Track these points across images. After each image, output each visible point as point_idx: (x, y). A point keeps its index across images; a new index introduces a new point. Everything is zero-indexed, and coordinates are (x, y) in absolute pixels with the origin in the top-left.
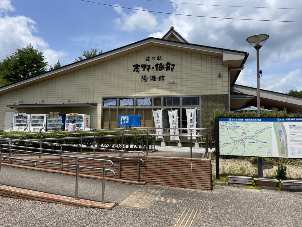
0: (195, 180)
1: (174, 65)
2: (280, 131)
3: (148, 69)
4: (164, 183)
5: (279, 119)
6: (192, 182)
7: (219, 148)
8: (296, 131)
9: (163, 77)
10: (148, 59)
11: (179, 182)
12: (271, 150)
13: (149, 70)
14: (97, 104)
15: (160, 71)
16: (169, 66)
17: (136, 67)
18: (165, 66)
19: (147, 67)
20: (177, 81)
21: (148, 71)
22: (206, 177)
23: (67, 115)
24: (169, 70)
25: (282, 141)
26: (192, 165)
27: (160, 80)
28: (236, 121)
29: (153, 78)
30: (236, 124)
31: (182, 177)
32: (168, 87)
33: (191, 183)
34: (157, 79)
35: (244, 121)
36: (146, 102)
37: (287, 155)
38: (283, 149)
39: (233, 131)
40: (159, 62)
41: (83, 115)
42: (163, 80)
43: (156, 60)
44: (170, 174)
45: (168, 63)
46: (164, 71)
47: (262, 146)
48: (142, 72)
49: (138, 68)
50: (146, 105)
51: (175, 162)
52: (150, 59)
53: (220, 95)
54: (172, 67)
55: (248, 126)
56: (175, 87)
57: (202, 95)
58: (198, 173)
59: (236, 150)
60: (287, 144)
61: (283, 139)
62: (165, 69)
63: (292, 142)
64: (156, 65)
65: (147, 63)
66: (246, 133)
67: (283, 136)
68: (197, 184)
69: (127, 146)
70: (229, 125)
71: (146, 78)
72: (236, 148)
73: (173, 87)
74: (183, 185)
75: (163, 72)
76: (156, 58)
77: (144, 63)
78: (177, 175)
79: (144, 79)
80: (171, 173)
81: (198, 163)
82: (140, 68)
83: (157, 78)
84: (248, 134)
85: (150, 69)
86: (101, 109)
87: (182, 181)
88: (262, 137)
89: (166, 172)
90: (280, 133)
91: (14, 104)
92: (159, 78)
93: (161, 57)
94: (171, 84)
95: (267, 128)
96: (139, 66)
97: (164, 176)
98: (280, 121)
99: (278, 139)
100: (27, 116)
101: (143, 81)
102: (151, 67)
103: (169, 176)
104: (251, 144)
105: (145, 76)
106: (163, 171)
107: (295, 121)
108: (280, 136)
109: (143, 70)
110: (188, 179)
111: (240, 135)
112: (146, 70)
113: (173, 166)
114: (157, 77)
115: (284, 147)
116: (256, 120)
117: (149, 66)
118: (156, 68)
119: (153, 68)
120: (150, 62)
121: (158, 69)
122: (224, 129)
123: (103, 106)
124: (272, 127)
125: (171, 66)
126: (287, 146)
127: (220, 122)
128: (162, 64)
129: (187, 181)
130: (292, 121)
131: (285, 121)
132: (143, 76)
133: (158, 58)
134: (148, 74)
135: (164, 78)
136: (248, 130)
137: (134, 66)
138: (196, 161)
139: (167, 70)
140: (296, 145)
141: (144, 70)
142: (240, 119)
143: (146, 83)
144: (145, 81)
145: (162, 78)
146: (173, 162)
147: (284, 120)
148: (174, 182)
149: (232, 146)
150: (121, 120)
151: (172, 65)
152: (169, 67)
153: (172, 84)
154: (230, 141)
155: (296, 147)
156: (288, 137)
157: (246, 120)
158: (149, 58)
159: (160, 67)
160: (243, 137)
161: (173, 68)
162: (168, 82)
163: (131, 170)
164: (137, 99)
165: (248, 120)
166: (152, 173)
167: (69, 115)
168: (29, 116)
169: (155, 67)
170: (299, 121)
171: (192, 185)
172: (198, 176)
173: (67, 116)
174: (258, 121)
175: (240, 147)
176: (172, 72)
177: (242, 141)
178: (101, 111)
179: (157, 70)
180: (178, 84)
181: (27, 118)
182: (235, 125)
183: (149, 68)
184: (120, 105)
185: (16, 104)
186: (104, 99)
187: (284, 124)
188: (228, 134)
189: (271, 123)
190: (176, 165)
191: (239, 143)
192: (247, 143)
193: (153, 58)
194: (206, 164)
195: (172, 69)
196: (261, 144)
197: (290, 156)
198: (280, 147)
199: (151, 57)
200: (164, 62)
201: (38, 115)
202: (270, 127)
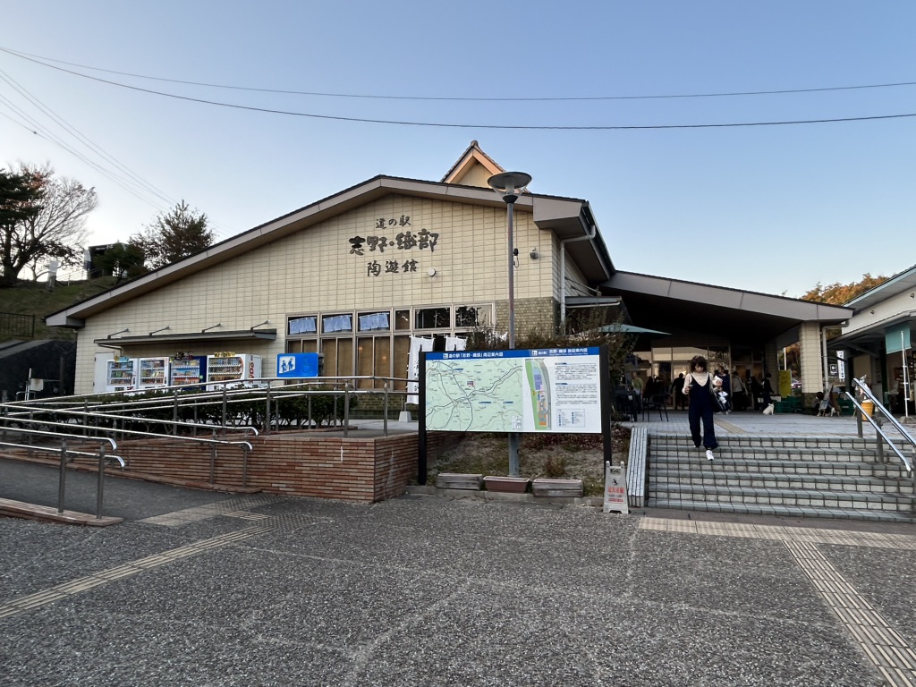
0: (347, 481)
1: (436, 236)
2: (538, 377)
3: (381, 247)
4: (293, 490)
5: (535, 352)
6: (343, 485)
7: (425, 417)
8: (568, 375)
9: (413, 263)
10: (381, 225)
11: (319, 487)
12: (520, 417)
13: (384, 248)
14: (276, 330)
15: (408, 250)
16: (427, 237)
17: (357, 242)
18: (418, 239)
19: (380, 242)
20: (445, 271)
21: (382, 251)
22: (367, 475)
23: (209, 357)
24: (426, 247)
25: (541, 398)
26: (342, 451)
27: (406, 270)
28: (456, 358)
29: (393, 267)
30: (456, 364)
31: (323, 476)
32: (424, 286)
33: (341, 489)
34: (401, 269)
35: (471, 357)
36: (378, 320)
37: (550, 426)
38: (543, 416)
39: (452, 379)
40: (404, 230)
41: (243, 357)
42: (414, 269)
43: (398, 224)
44: (304, 472)
45: (424, 232)
46: (416, 248)
47: (504, 410)
48: (369, 255)
49: (361, 246)
50: (379, 329)
51: (313, 447)
52: (386, 223)
53: (536, 299)
54: (432, 239)
55: (478, 369)
56: (439, 285)
57: (497, 303)
58: (353, 466)
59: (456, 419)
60: (550, 404)
61: (545, 394)
62: (418, 243)
63: (560, 400)
64: (399, 237)
65: (379, 233)
66: (476, 383)
67: (543, 387)
68: (350, 489)
69: (285, 422)
70: (444, 368)
71: (378, 268)
72: (456, 414)
73: (435, 285)
74: (327, 492)
75: (414, 253)
76: (398, 220)
77: (371, 235)
78: (315, 472)
79: (374, 268)
80: (306, 468)
81: (353, 448)
82: (364, 245)
83: (400, 266)
84: (478, 386)
85: (386, 245)
86: (283, 340)
87: (323, 484)
88: (504, 391)
89: (296, 468)
90: (538, 380)
91: (109, 337)
92: (406, 266)
93: (408, 218)
94: (430, 279)
95: (513, 371)
96: (363, 240)
97: (293, 475)
98: (539, 356)
99: (533, 393)
100: (132, 362)
101: (371, 274)
102: (387, 242)
103: (301, 475)
104: (483, 405)
105: (375, 262)
106: (291, 466)
107: (567, 354)
108: (538, 387)
109: (371, 250)
110: (334, 481)
111: (464, 388)
112: (378, 248)
113: (309, 454)
114: (401, 263)
115: (544, 409)
116: (493, 354)
117: (384, 239)
118: (399, 244)
119: (392, 244)
120: (385, 230)
121: (403, 245)
122: (434, 375)
123: (289, 333)
124: (524, 368)
125: (430, 238)
126: (550, 408)
127: (427, 362)
128: (412, 235)
129: (333, 484)
130: (561, 355)
131: (548, 355)
132: (370, 264)
133: (402, 221)
134: (381, 258)
135: (416, 265)
136: (480, 376)
137: (351, 240)
138: (348, 444)
139: (421, 249)
140: (569, 406)
141: (373, 249)
142: (464, 355)
143: (376, 278)
144: (376, 275)
145: (410, 266)
146: (308, 447)
147: (545, 353)
148: (310, 487)
149: (449, 410)
150: (281, 364)
151: (432, 235)
152: (428, 240)
153: (434, 278)
154: (445, 401)
155: (568, 409)
156: (553, 387)
157: (475, 355)
158: (382, 221)
159: (406, 242)
160: (468, 392)
161: (435, 243)
162: (424, 275)
163: (235, 466)
164: (359, 315)
165: (479, 355)
166: (273, 470)
167: (213, 356)
168: (135, 360)
169: (396, 242)
170: (573, 354)
171: (343, 493)
172: (353, 472)
173: (210, 359)
174: (497, 357)
175: (464, 412)
176: (432, 250)
177: (467, 401)
178: (284, 345)
179: (400, 248)
180: (445, 279)
181: (132, 367)
182: (455, 367)
183: (384, 244)
184: (323, 332)
185: (112, 337)
186: (290, 319)
187: (544, 361)
188: (441, 386)
189: (522, 360)
190: (314, 453)
191: (462, 405)
192: (476, 404)
193: (391, 222)
194: (367, 448)
195: (433, 244)
196: (502, 405)
197: (556, 429)
198: (538, 410)
199: (388, 218)
200: (415, 229)
201: (153, 359)
202: (518, 368)
